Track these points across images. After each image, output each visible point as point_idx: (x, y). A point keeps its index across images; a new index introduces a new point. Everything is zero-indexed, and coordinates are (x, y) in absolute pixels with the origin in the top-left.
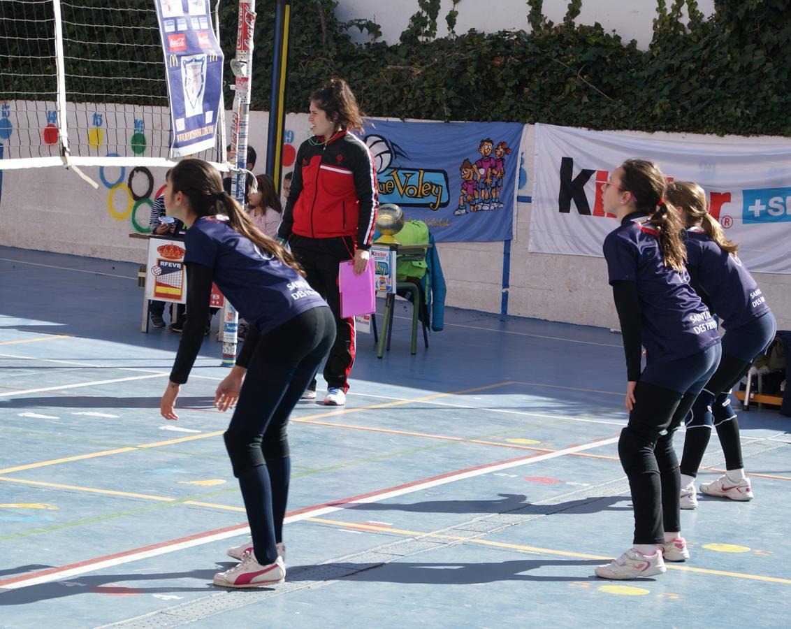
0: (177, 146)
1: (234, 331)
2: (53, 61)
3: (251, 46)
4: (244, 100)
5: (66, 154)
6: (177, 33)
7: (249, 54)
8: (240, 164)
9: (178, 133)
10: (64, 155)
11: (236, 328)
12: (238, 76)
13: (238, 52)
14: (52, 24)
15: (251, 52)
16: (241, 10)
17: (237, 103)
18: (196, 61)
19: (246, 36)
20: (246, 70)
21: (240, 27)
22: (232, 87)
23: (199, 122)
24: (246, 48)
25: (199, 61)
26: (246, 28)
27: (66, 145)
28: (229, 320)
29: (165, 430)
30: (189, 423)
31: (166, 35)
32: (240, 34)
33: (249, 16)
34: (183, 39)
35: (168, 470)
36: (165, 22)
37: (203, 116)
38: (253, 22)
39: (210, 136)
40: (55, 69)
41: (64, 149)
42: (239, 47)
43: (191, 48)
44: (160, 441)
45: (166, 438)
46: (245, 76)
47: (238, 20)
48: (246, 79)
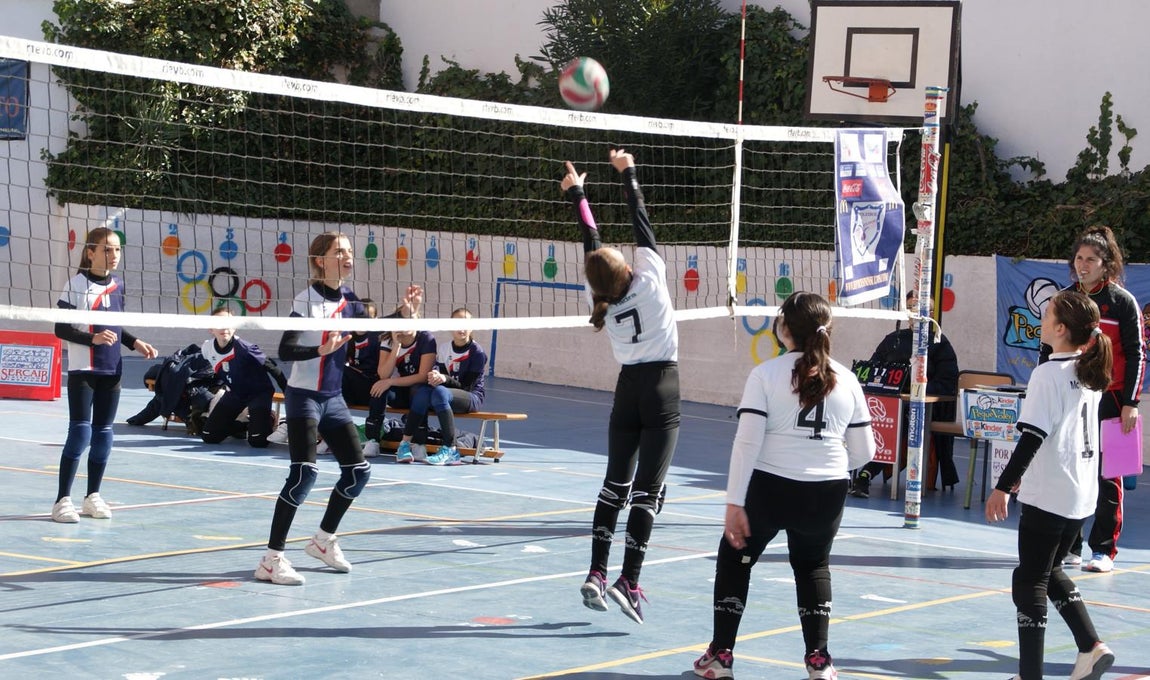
0: (845, 294)
1: (916, 490)
2: (729, 209)
3: (935, 188)
4: (927, 244)
5: (734, 304)
6: (854, 178)
7: (931, 197)
8: (923, 312)
9: (846, 281)
10: (731, 305)
11: (920, 487)
12: (920, 220)
13: (920, 195)
14: (732, 171)
15: (934, 195)
16: (923, 151)
17: (920, 247)
18: (872, 208)
19: (929, 178)
20: (929, 214)
21: (922, 168)
22: (914, 231)
23: (870, 270)
24: (929, 191)
25: (876, 208)
26: (929, 170)
27: (733, 295)
28: (913, 477)
29: (867, 600)
30: (891, 592)
31: (841, 180)
32: (922, 176)
33: (933, 158)
34: (859, 185)
35: (886, 646)
36: (842, 167)
37: (877, 263)
38: (936, 163)
39: (883, 284)
40: (729, 217)
41: (731, 299)
42: (921, 190)
43: (866, 194)
44: (866, 612)
45: (873, 609)
46: (928, 219)
47: (920, 161)
48: (929, 223)
